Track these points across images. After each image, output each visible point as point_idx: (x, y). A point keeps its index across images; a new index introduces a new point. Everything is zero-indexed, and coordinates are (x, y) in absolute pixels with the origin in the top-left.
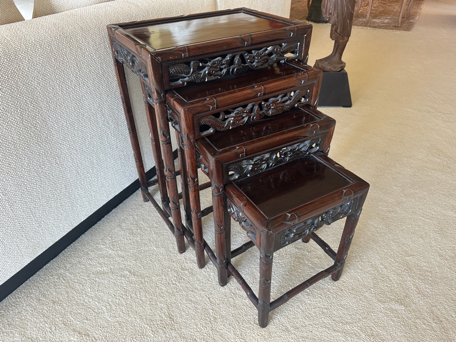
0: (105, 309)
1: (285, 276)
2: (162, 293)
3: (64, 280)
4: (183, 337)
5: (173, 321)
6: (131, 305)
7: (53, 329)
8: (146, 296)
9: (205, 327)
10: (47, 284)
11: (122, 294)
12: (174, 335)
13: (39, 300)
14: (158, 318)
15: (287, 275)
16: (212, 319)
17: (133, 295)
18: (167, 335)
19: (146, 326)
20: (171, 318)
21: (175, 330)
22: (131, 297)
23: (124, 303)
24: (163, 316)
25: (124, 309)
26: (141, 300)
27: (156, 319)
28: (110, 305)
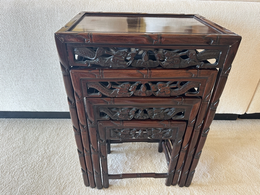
0: (60, 154)
2: (79, 173)
3: (71, 130)
5: (62, 190)
7: (44, 143)
8: (74, 167)
10: (67, 126)
11: (71, 156)
13: (57, 129)
17: (72, 161)
19: (55, 178)
22: (71, 161)
23: (66, 160)
24: (64, 183)
25: (63, 162)
26: (71, 166)
27: (61, 181)
28: (63, 155)
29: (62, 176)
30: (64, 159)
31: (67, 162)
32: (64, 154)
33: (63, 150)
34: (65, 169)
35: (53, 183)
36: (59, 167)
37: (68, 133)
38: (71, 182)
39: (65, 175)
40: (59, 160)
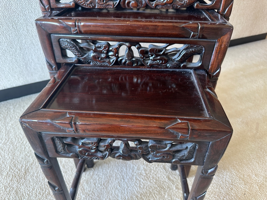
1: (134, 197)
4: (17, 192)
5: (25, 175)
6: (17, 148)
9: (36, 195)
12: (14, 186)
14: (19, 167)
15: (137, 197)
16: (46, 193)
18: (11, 183)
19: (8, 167)
20: (25, 172)
21: (19, 183)
22: (23, 142)
23: (15, 144)
24: (23, 168)
25: (11, 148)
26: (25, 148)
27: (18, 167)
28: (8, 141)
29: (17, 161)
30: (12, 143)
31: (18, 145)
32: (9, 139)
33: (6, 135)
34: (17, 153)
35: (8, 173)
36: (9, 154)
37: (5, 117)
38: (33, 162)
39: (21, 159)
40: (4, 147)
